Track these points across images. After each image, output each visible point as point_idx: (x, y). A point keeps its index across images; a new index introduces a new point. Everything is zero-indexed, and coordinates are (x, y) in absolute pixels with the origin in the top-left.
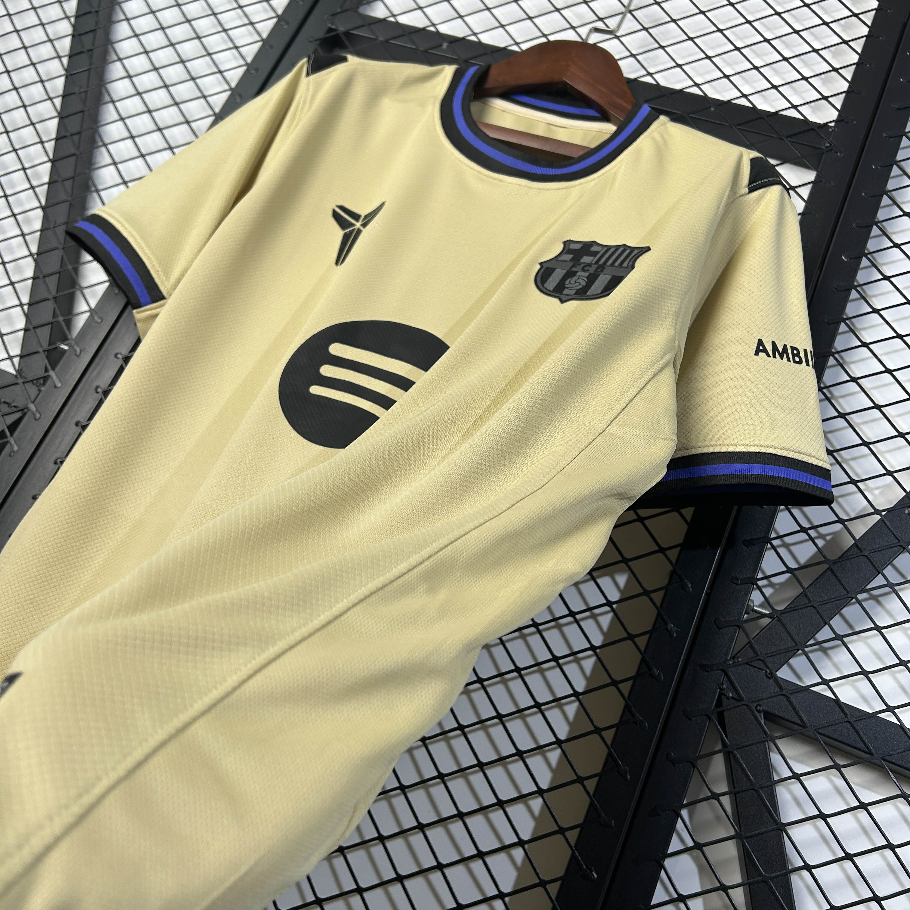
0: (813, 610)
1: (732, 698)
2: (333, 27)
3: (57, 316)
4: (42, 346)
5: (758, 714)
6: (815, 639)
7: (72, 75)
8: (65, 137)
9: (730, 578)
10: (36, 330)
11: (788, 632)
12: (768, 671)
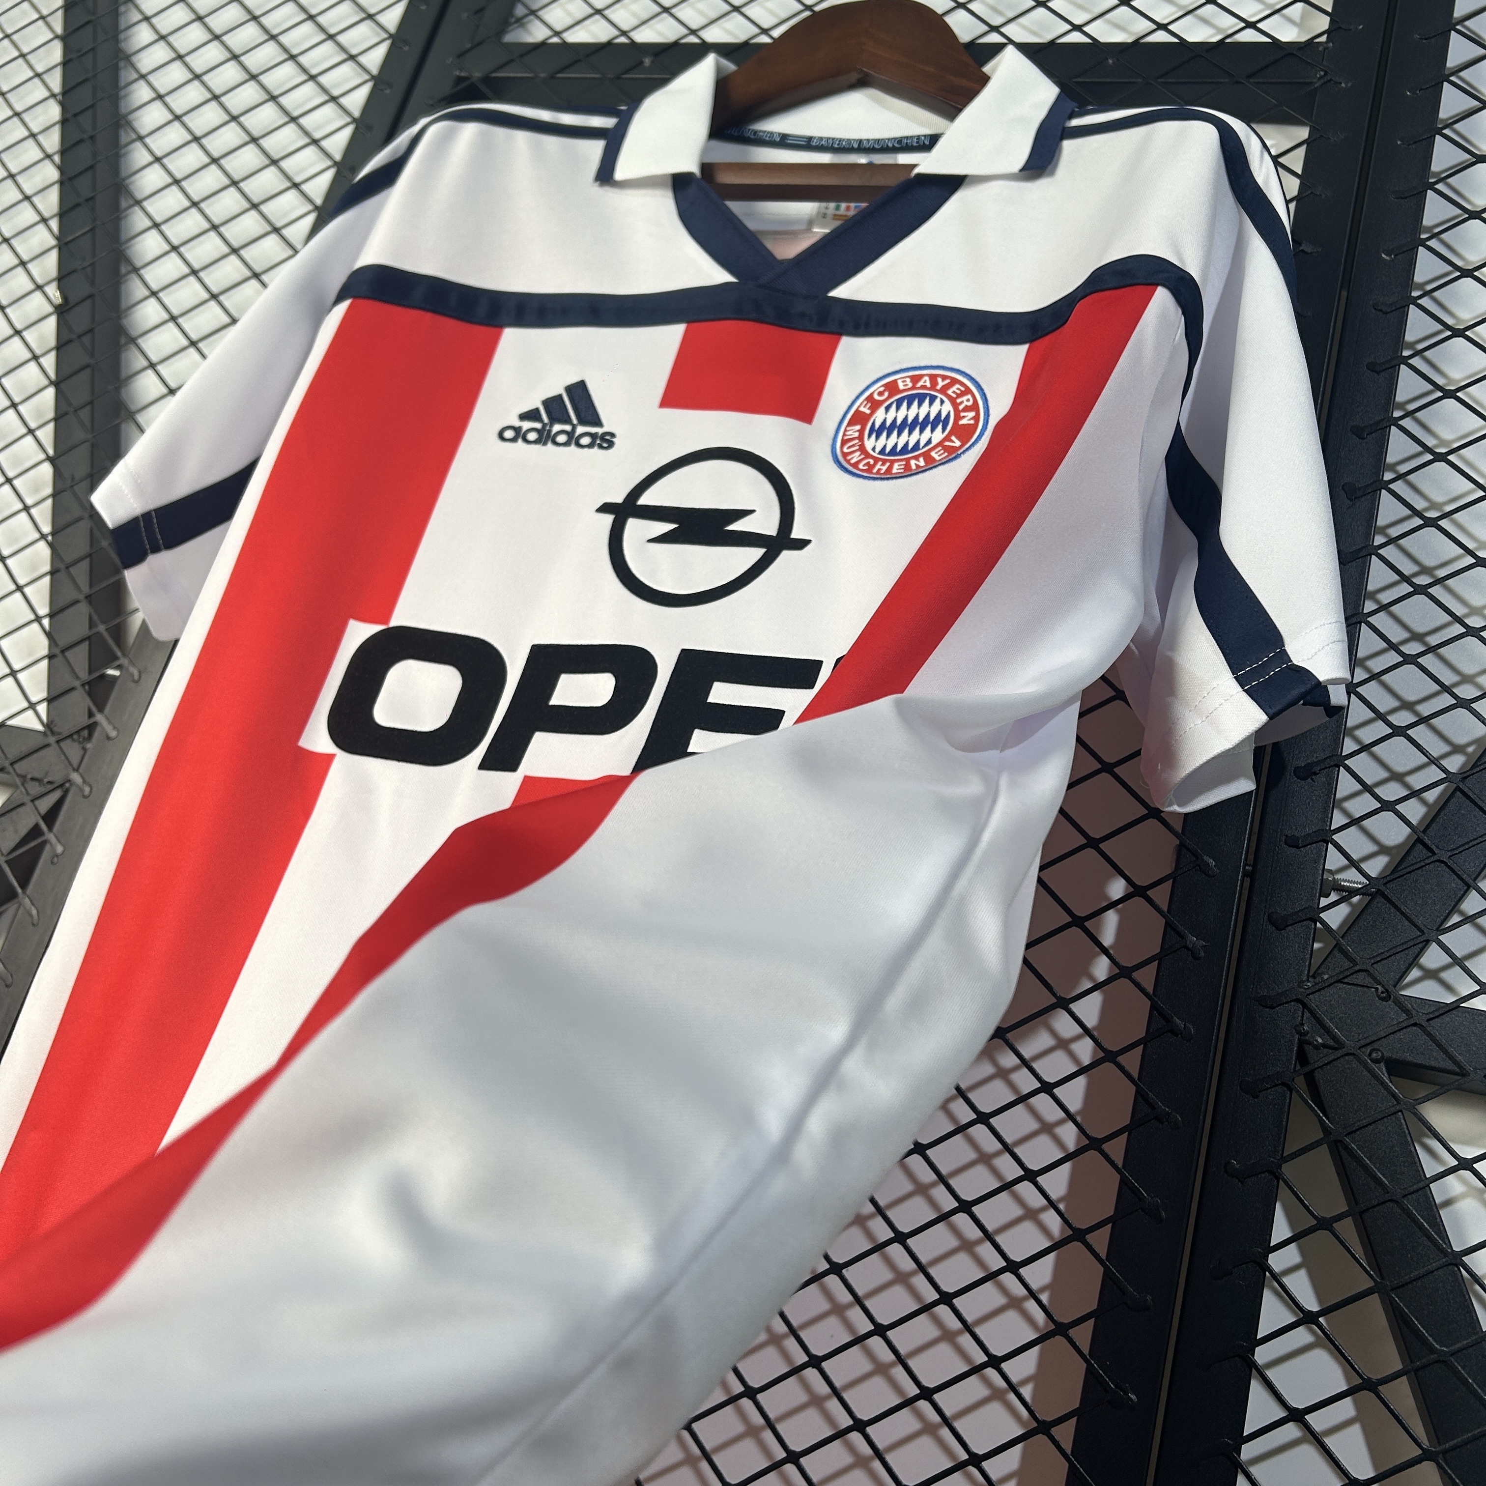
0: (1442, 868)
1: (1324, 1046)
3: (96, 626)
4: (77, 678)
5: (1375, 1067)
7: (66, 244)
8: (70, 341)
9: (1283, 838)
10: (67, 654)
11: (1402, 913)
12: (1380, 988)
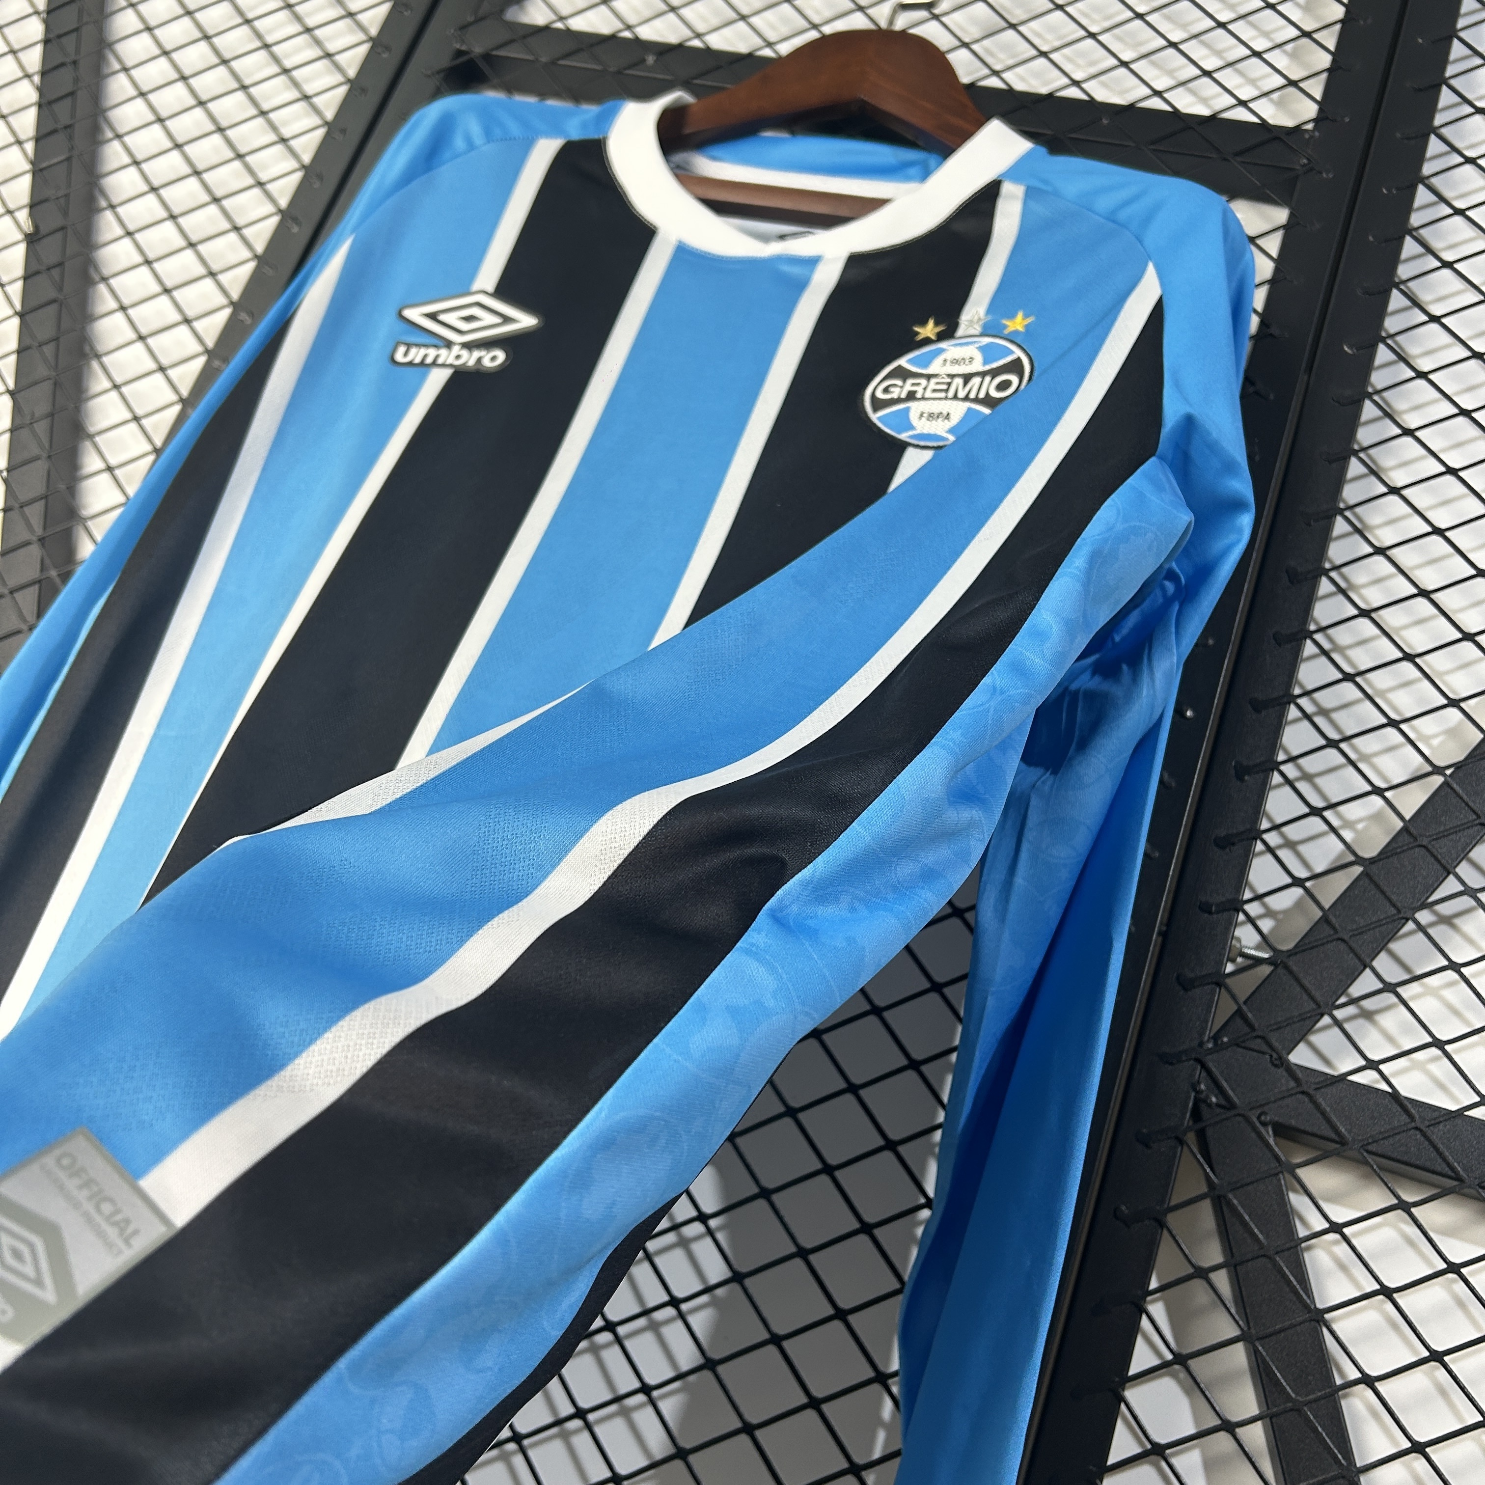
0: (1342, 946)
1: (1218, 1105)
2: (464, 48)
5: (1262, 1130)
6: (1348, 995)
9: (1198, 904)
11: (1302, 986)
12: (1275, 1056)
